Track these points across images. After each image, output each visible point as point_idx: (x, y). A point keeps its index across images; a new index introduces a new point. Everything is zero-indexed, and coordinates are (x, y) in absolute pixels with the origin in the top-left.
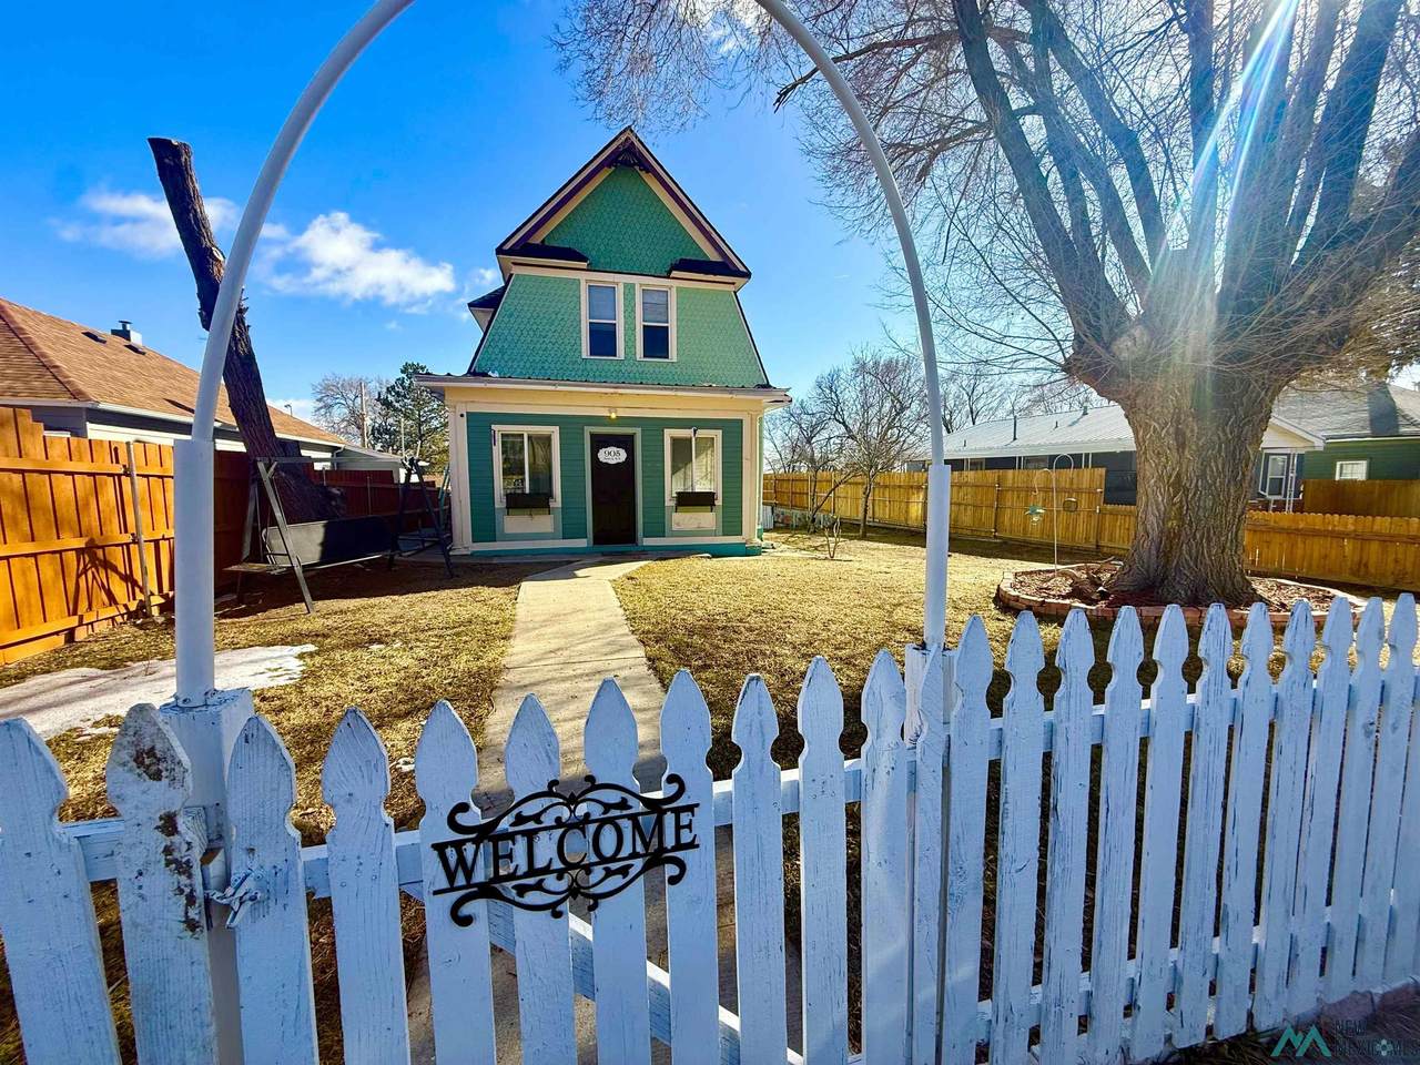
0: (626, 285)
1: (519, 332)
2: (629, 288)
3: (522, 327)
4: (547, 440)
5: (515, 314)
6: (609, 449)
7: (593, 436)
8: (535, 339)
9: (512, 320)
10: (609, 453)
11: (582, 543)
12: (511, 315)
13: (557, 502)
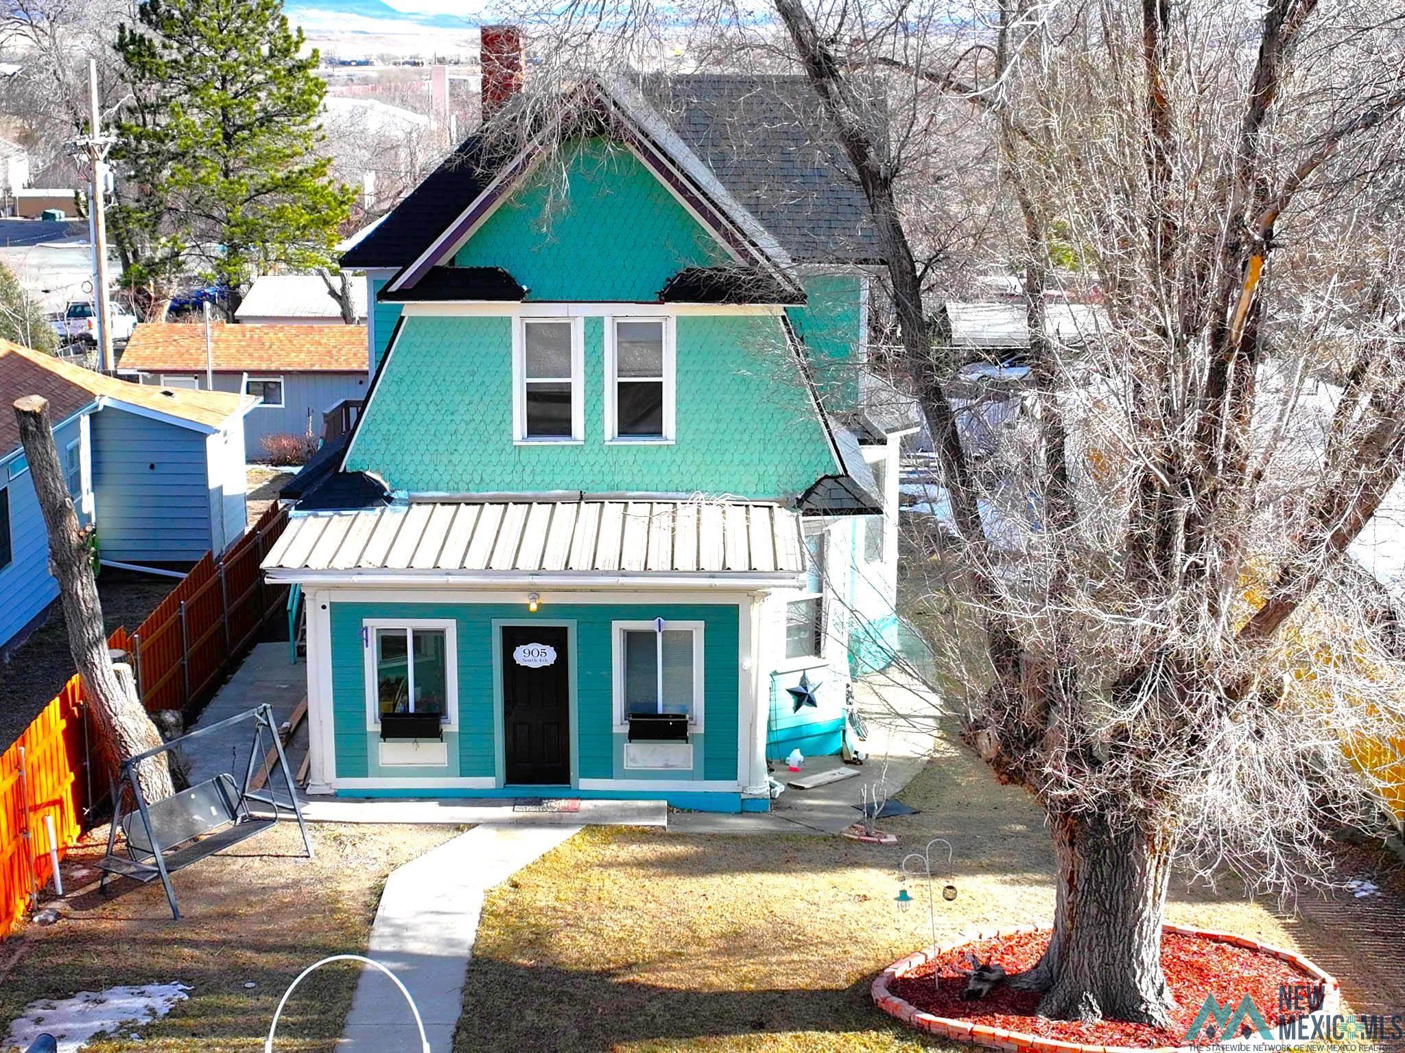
0: (588, 321)
1: (413, 408)
2: (595, 326)
3: (418, 399)
4: (439, 636)
5: (408, 380)
6: (531, 646)
7: (505, 630)
8: (439, 418)
9: (404, 388)
10: (531, 653)
11: (488, 783)
12: (402, 380)
13: (452, 723)
